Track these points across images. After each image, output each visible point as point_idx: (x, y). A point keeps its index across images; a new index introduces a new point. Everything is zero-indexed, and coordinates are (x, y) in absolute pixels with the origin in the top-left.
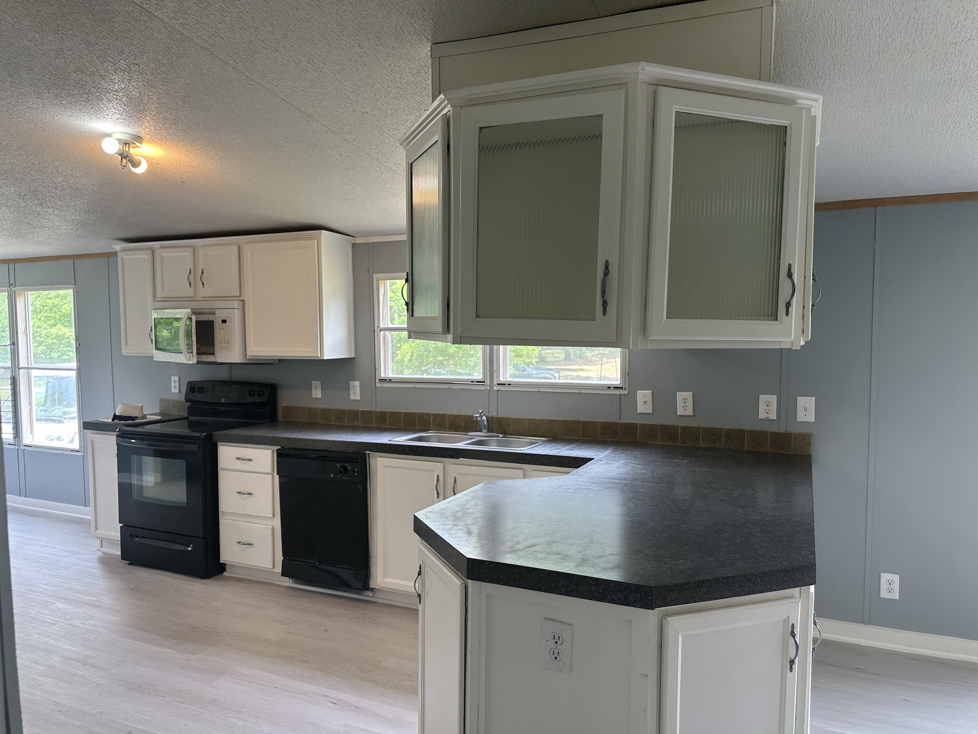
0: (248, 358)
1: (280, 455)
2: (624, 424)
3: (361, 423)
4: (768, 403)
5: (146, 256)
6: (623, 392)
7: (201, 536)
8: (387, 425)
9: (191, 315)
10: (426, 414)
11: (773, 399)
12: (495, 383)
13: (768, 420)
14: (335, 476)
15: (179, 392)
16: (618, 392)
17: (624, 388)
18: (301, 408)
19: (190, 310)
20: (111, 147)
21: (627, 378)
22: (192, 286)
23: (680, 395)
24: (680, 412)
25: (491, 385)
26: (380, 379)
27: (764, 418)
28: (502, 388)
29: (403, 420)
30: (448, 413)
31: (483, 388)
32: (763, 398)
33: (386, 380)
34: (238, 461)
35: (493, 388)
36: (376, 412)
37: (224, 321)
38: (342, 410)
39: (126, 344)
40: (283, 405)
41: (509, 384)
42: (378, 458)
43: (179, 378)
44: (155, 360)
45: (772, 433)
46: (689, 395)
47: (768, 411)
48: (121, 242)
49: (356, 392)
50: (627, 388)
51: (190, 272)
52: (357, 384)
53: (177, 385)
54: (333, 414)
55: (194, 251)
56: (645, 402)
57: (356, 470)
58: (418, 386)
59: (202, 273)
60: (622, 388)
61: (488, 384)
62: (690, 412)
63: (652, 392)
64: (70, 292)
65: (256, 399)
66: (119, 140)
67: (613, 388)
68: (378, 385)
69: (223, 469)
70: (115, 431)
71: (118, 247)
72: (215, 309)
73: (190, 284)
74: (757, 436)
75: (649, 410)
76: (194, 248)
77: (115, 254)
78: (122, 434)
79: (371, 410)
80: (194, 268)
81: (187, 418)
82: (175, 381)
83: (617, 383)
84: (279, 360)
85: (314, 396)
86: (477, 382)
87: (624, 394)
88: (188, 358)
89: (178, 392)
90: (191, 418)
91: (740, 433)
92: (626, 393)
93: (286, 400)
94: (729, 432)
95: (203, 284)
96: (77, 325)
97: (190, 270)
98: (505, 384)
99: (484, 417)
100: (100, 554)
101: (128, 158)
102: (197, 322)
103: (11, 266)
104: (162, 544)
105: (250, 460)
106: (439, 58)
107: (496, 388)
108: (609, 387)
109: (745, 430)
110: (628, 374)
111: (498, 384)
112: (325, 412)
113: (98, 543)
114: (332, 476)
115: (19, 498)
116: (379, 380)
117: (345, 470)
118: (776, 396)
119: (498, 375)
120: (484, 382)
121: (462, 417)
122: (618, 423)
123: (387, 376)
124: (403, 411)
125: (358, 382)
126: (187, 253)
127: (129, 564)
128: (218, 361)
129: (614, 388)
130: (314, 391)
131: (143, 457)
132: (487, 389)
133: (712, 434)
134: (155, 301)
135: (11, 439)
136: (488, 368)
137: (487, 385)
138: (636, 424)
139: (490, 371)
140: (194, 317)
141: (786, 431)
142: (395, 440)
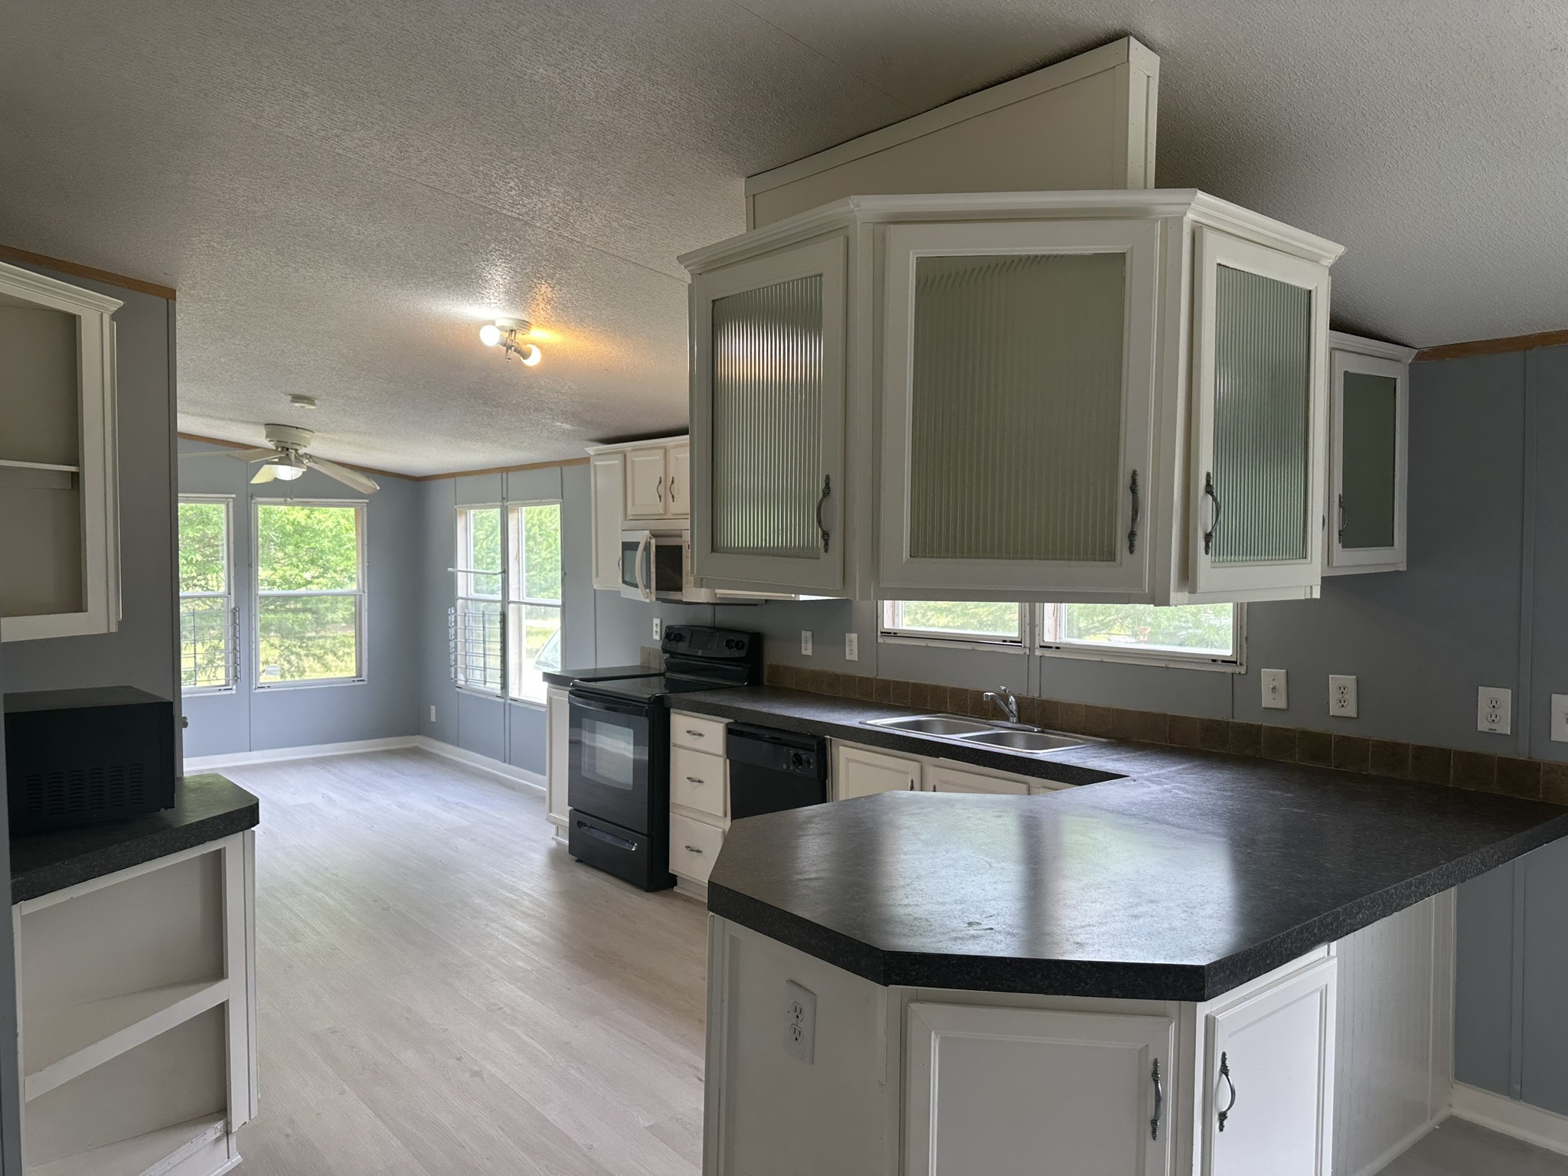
0: (718, 596)
1: (730, 731)
2: (1239, 725)
3: (858, 695)
4: (1494, 703)
5: (617, 462)
6: (1237, 669)
7: (646, 832)
8: (890, 701)
9: (650, 538)
10: (941, 687)
11: (1505, 695)
12: (1037, 645)
13: (1491, 735)
14: (788, 767)
15: (661, 639)
16: (1229, 669)
17: (1238, 663)
18: (789, 668)
19: (648, 531)
20: (490, 338)
21: (1245, 645)
22: (662, 499)
23: (1335, 680)
24: (1334, 709)
25: (1032, 649)
26: (883, 631)
27: (1487, 730)
28: (1048, 653)
29: (912, 695)
30: (969, 688)
31: (1020, 652)
32: (1485, 693)
33: (890, 633)
34: (688, 735)
35: (1034, 652)
36: (876, 677)
38: (836, 675)
39: (597, 576)
40: (768, 663)
41: (1058, 648)
42: (840, 747)
43: (661, 621)
44: (622, 596)
45: (1501, 759)
46: (1350, 681)
47: (1493, 718)
48: (594, 444)
49: (852, 649)
50: (1244, 663)
51: (660, 482)
52: (854, 637)
53: (658, 629)
54: (826, 679)
55: (665, 454)
56: (1274, 688)
57: (811, 760)
58: (931, 644)
59: (673, 482)
60: (1235, 662)
61: (1028, 645)
62: (1351, 711)
63: (1287, 672)
64: (558, 507)
65: (736, 653)
66: (502, 328)
67: (1220, 663)
68: (880, 640)
69: (675, 746)
70: (569, 686)
71: (592, 450)
72: (681, 530)
73: (660, 497)
74: (1474, 763)
75: (1281, 703)
76: (666, 450)
77: (587, 460)
78: (576, 690)
79: (871, 677)
80: (665, 474)
81: (662, 675)
82: (657, 625)
83: (1227, 652)
84: (766, 600)
85: (804, 652)
86: (1011, 642)
87: (1240, 673)
88: (646, 595)
89: (659, 639)
90: (668, 675)
91: (1444, 754)
92: (1243, 672)
93: (773, 656)
94: (1422, 752)
95: (673, 497)
97: (660, 478)
98: (1051, 647)
99: (1012, 697)
100: (554, 844)
101: (513, 348)
102: (657, 547)
103: (504, 475)
104: (608, 839)
105: (700, 735)
106: (754, 195)
107: (1038, 653)
108: (1214, 661)
109: (1450, 750)
110: (1246, 638)
111: (1041, 647)
112: (817, 676)
113: (554, 828)
114: (785, 767)
115: (502, 764)
116: (882, 633)
117: (798, 760)
118: (1510, 691)
119: (1041, 633)
120: (1020, 642)
122: (1228, 722)
123: (896, 628)
124: (912, 681)
125: (856, 635)
126: (658, 456)
127: (577, 861)
128: (684, 600)
129: (1223, 661)
130: (803, 645)
131: (598, 723)
132: (1025, 653)
133: (1392, 752)
134: (626, 520)
135: (497, 690)
136: (1028, 621)
137: (1025, 647)
138: (1261, 726)
139: (1030, 624)
140: (653, 542)
141: (1530, 758)
142: (868, 722)
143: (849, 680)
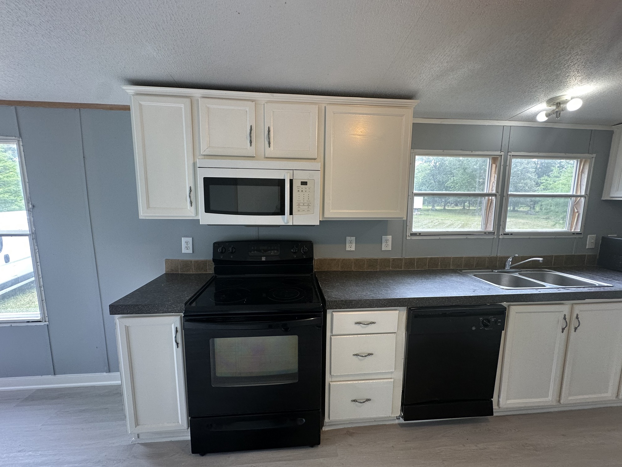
3: (392, 268)
6: (580, 236)
10: (447, 258)
12: (501, 233)
15: (193, 252)
16: (578, 236)
18: (335, 259)
21: (584, 227)
22: (253, 144)
25: (498, 235)
28: (506, 237)
29: (428, 263)
30: (464, 256)
31: (492, 237)
33: (416, 234)
35: (499, 237)
36: (405, 258)
37: (304, 183)
38: (374, 259)
41: (511, 234)
42: (511, 307)
43: (193, 239)
49: (387, 244)
50: (583, 234)
51: (251, 130)
52: (390, 237)
53: (190, 245)
54: (366, 262)
55: (256, 107)
56: (592, 242)
58: (442, 237)
59: (269, 131)
60: (581, 234)
68: (408, 238)
69: (336, 335)
73: (251, 142)
75: (593, 246)
76: (256, 103)
79: (401, 258)
85: (348, 249)
86: (489, 233)
89: (191, 252)
92: (582, 237)
93: (321, 253)
95: (269, 143)
96: (27, 184)
97: (252, 126)
98: (508, 234)
107: (501, 237)
108: (574, 234)
111: (504, 234)
112: (358, 261)
114: (474, 328)
116: (411, 234)
119: (504, 228)
120: (493, 233)
121: (475, 259)
124: (428, 257)
126: (248, 107)
130: (347, 245)
132: (495, 238)
134: (195, 159)
137: (495, 235)
139: (498, 225)
143: (386, 262)
